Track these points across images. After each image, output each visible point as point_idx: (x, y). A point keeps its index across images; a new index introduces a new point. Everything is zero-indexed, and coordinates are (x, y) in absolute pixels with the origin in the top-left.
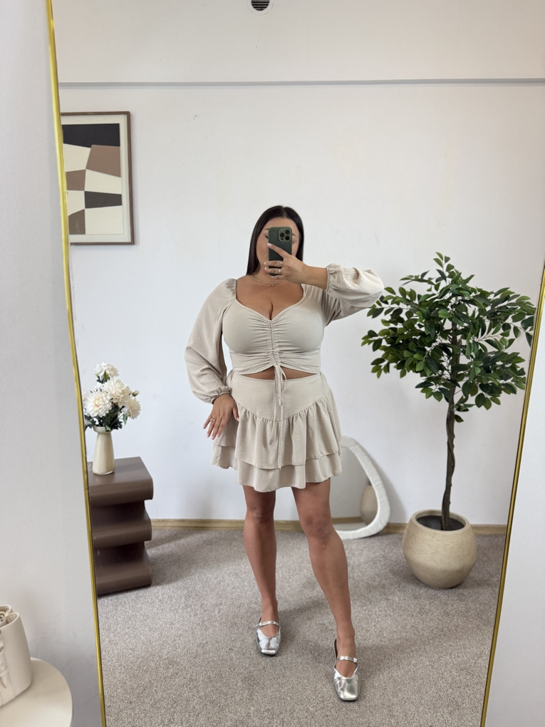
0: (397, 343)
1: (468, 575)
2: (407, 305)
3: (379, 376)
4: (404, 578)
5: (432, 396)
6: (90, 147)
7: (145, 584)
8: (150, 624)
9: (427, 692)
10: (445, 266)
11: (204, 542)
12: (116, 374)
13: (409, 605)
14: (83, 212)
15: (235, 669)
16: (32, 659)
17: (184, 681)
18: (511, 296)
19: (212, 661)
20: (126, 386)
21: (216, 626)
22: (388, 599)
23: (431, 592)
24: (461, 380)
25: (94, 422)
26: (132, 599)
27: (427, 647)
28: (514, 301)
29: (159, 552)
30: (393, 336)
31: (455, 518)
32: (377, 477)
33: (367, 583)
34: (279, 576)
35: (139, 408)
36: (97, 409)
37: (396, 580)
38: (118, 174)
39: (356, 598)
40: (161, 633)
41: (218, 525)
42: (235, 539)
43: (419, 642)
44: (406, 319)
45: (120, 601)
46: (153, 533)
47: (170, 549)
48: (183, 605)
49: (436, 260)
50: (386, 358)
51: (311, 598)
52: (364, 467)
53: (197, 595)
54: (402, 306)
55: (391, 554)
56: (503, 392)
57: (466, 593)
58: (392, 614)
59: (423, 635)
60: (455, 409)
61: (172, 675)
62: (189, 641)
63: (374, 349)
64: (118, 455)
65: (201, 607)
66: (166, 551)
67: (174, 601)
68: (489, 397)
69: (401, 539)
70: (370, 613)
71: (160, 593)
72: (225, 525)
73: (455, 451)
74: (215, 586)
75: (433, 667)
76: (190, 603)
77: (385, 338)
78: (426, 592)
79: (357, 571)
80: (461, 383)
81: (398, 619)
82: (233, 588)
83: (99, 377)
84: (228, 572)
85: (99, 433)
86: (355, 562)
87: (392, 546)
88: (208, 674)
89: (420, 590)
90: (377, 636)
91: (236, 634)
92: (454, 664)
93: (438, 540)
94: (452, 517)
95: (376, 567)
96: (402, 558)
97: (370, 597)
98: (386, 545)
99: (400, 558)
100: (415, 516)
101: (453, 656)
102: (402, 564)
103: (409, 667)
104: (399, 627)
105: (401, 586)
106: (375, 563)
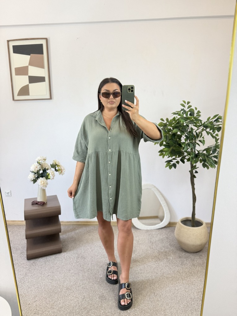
1: (204, 246)
4: (175, 248)
6: (30, 55)
7: (59, 252)
8: (60, 270)
9: (182, 303)
11: (87, 231)
13: (177, 261)
14: (28, 85)
15: (96, 292)
17: (73, 298)
21: (89, 271)
22: (167, 258)
23: (187, 254)
26: (53, 259)
27: (184, 281)
29: (67, 236)
31: (199, 221)
32: (164, 202)
33: (158, 250)
38: (43, 67)
39: (153, 258)
41: (94, 223)
43: (180, 278)
46: (62, 229)
47: (72, 235)
48: (75, 261)
52: (158, 197)
53: (82, 257)
55: (170, 237)
57: (203, 255)
58: (169, 265)
59: (182, 275)
61: (67, 295)
62: (77, 279)
63: (161, 145)
67: (71, 259)
69: (175, 229)
70: (159, 265)
71: (65, 256)
74: (90, 252)
75: (185, 291)
76: (79, 261)
78: (185, 255)
79: (154, 245)
81: (171, 267)
82: (98, 253)
86: (154, 240)
87: (171, 233)
88: (84, 294)
89: (182, 253)
90: (161, 276)
91: (98, 275)
92: (195, 289)
93: (190, 232)
94: (197, 220)
95: (163, 243)
96: (175, 238)
97: (159, 257)
98: (168, 232)
99: (174, 238)
100: (180, 220)
101: (195, 286)
102: (175, 241)
103: (175, 291)
104: (172, 272)
105: (174, 252)
106: (162, 241)
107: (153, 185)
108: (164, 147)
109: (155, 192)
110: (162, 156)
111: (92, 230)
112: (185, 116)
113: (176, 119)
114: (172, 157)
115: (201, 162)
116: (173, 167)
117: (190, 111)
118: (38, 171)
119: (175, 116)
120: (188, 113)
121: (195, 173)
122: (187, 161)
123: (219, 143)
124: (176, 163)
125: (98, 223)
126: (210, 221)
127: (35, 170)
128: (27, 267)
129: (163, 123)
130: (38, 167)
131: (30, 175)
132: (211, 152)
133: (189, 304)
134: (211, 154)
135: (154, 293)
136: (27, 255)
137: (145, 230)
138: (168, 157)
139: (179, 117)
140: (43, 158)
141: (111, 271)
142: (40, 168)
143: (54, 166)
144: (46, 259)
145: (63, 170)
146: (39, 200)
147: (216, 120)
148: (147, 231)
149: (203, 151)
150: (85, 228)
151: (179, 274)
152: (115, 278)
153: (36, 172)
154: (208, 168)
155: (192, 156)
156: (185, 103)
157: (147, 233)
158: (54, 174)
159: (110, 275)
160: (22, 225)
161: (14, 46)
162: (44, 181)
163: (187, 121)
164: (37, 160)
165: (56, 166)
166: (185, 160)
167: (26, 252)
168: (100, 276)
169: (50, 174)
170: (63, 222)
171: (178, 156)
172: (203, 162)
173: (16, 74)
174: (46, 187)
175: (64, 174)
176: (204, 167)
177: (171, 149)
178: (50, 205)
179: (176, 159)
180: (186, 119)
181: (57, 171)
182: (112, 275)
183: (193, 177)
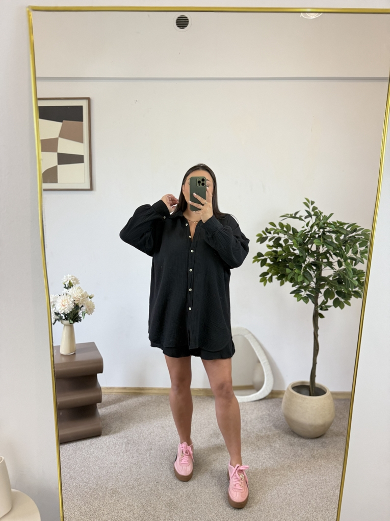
0: (278, 261)
1: (330, 426)
2: (285, 235)
3: (265, 285)
5: (302, 300)
6: (62, 122)
7: (97, 434)
9: (298, 515)
10: (311, 207)
11: (140, 403)
12: (77, 282)
13: (286, 450)
15: (160, 497)
16: (13, 490)
17: (123, 506)
18: (358, 229)
19: (144, 491)
20: (84, 291)
21: (147, 466)
22: (271, 446)
24: (323, 288)
25: (61, 318)
26: (87, 446)
28: (360, 232)
29: (107, 411)
30: (275, 257)
32: (264, 357)
33: (256, 434)
34: (193, 429)
35: (94, 307)
36: (63, 308)
37: (277, 432)
39: (248, 445)
40: (108, 471)
41: (150, 391)
42: (162, 402)
44: (284, 245)
45: (78, 447)
46: (103, 397)
47: (115, 409)
48: (124, 449)
49: (305, 203)
50: (270, 272)
51: (215, 445)
52: (255, 349)
53: (134, 442)
54: (281, 235)
55: (274, 413)
56: (353, 297)
57: (327, 442)
58: (274, 457)
59: (296, 472)
60: (319, 309)
61: (114, 501)
64: (79, 340)
65: (136, 451)
66: (112, 410)
68: (343, 300)
69: (281, 402)
71: (107, 441)
72: (156, 392)
73: (319, 339)
74: (147, 436)
76: (129, 448)
77: (269, 258)
78: (298, 441)
79: (249, 425)
80: (323, 291)
81: (279, 460)
82: (160, 437)
83: (65, 285)
84: (157, 426)
85: (65, 325)
86: (248, 419)
87: (275, 407)
89: (294, 439)
90: (263, 473)
91: (162, 471)
92: (318, 494)
93: (307, 403)
94: (317, 386)
95: (263, 422)
96: (282, 416)
97: (258, 444)
98: (271, 406)
99: (280, 416)
100: (290, 386)
102: (282, 420)
104: (279, 466)
105: (281, 436)
106: (262, 420)
107: (246, 329)
109: (250, 341)
144: (75, 447)
150: (137, 399)
151: (291, 470)
161: (40, 108)
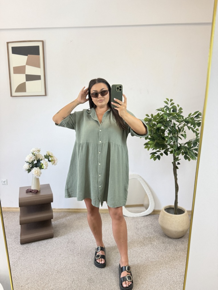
1: (186, 232)
4: (159, 234)
7: (51, 237)
8: (51, 254)
11: (77, 218)
13: (161, 246)
14: (25, 83)
21: (79, 256)
22: (152, 244)
23: (170, 240)
26: (45, 243)
31: (181, 209)
32: (150, 191)
38: (39, 66)
40: (56, 259)
43: (164, 263)
45: (40, 244)
52: (143, 186)
53: (72, 242)
58: (153, 250)
59: (165, 259)
61: (58, 278)
62: (67, 262)
63: (146, 139)
65: (73, 247)
67: (62, 244)
70: (144, 250)
71: (57, 241)
75: (168, 275)
76: (69, 245)
78: (168, 240)
79: (140, 231)
81: (155, 252)
86: (139, 227)
87: (155, 220)
88: (73, 277)
89: (166, 239)
90: (146, 260)
91: (87, 259)
93: (173, 219)
94: (179, 208)
96: (159, 225)
97: (144, 243)
98: (153, 219)
100: (164, 208)
101: (177, 270)
102: (159, 228)
103: (159, 275)
104: (156, 256)
105: (158, 237)
107: (139, 175)
108: (149, 140)
109: (140, 182)
110: (147, 149)
111: (82, 217)
112: (168, 112)
113: (160, 115)
114: (156, 149)
115: (182, 155)
116: (157, 159)
117: (172, 108)
118: (32, 161)
119: (159, 112)
120: (171, 110)
121: (177, 164)
122: (170, 153)
123: (199, 137)
124: (160, 155)
125: (87, 211)
126: (190, 209)
127: (29, 160)
128: (21, 251)
129: (148, 118)
130: (33, 158)
131: (25, 165)
132: (192, 145)
133: (172, 287)
134: (192, 147)
135: (139, 276)
136: (21, 240)
137: (131, 217)
138: (153, 150)
139: (163, 113)
140: (37, 149)
141: (99, 255)
142: (35, 159)
143: (47, 157)
145: (56, 160)
146: (33, 188)
147: (196, 116)
148: (133, 218)
149: (185, 145)
150: (76, 215)
151: (162, 258)
152: (103, 262)
153: (31, 162)
154: (189, 160)
155: (174, 148)
156: (168, 100)
157: (133, 220)
158: (47, 164)
159: (98, 259)
160: (17, 212)
161: (12, 48)
162: (37, 171)
163: (170, 116)
164: (32, 151)
165: (50, 157)
166: (169, 153)
167: (20, 237)
168: (89, 260)
169: (44, 164)
170: (54, 209)
171: (162, 148)
172: (185, 155)
173: (14, 73)
174: (40, 176)
175: (57, 164)
176: (186, 159)
177: (155, 142)
178: (43, 193)
179: (160, 151)
180: (169, 115)
181: (50, 162)
182: (100, 259)
183: (175, 168)
